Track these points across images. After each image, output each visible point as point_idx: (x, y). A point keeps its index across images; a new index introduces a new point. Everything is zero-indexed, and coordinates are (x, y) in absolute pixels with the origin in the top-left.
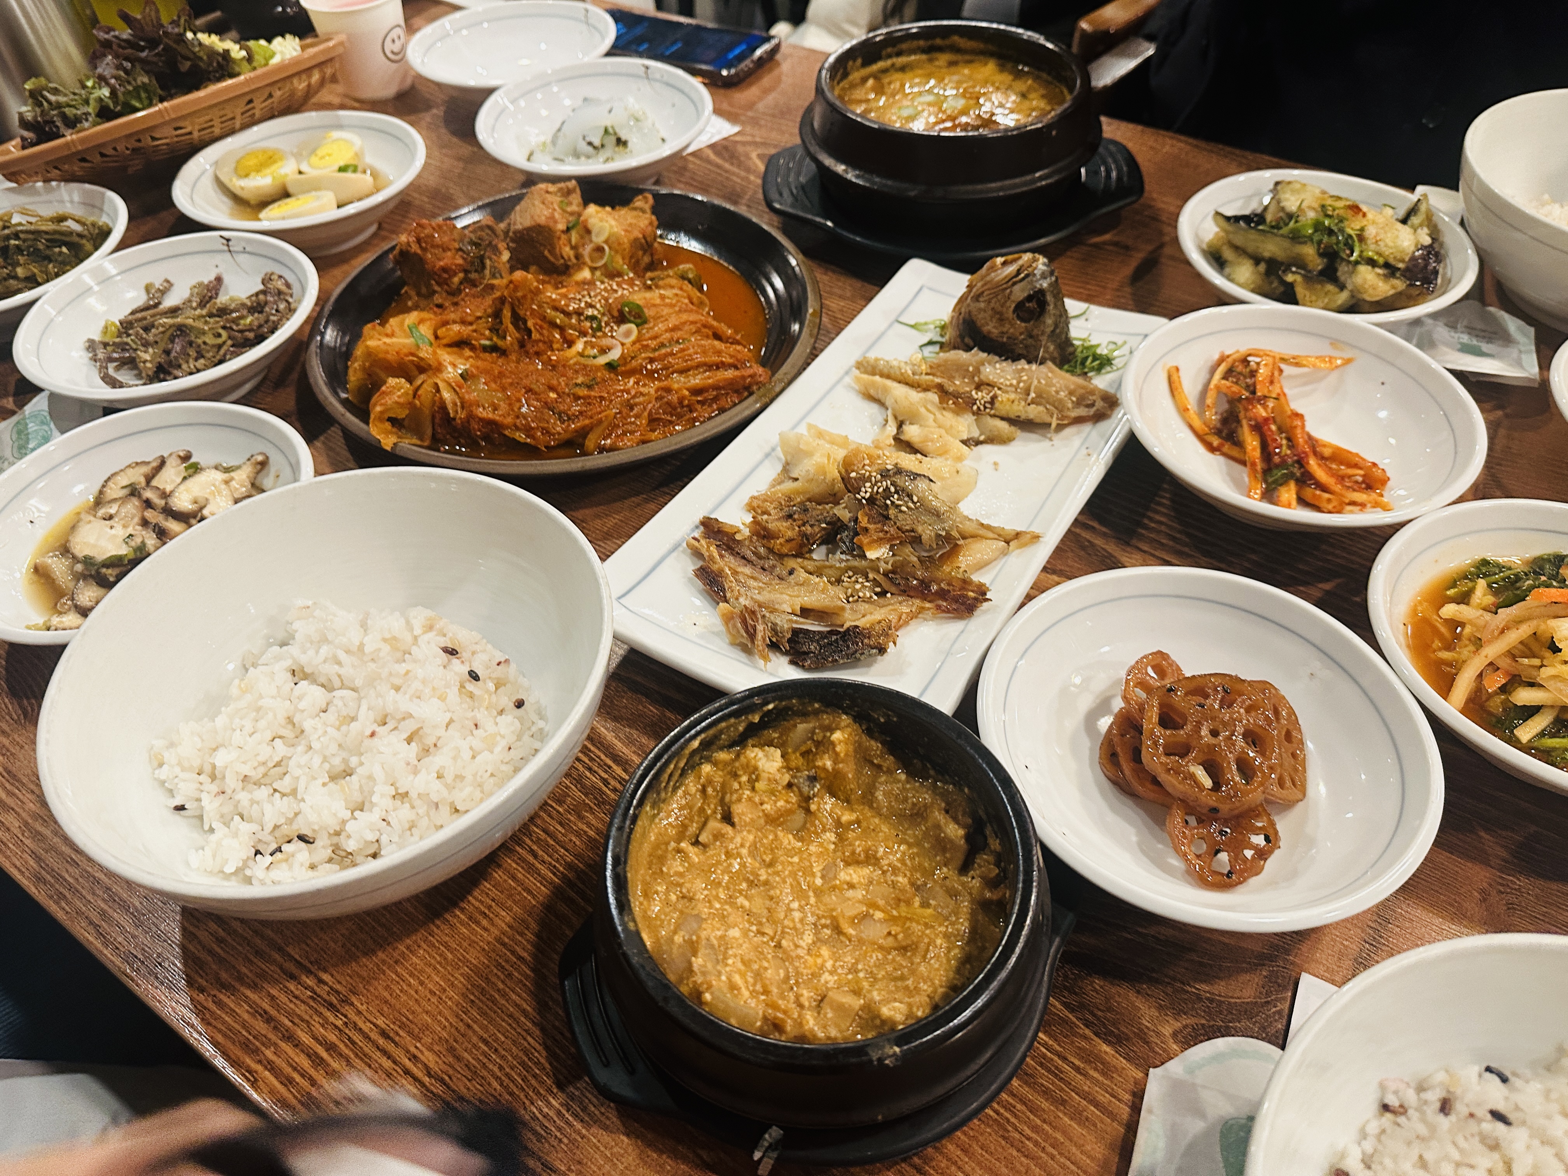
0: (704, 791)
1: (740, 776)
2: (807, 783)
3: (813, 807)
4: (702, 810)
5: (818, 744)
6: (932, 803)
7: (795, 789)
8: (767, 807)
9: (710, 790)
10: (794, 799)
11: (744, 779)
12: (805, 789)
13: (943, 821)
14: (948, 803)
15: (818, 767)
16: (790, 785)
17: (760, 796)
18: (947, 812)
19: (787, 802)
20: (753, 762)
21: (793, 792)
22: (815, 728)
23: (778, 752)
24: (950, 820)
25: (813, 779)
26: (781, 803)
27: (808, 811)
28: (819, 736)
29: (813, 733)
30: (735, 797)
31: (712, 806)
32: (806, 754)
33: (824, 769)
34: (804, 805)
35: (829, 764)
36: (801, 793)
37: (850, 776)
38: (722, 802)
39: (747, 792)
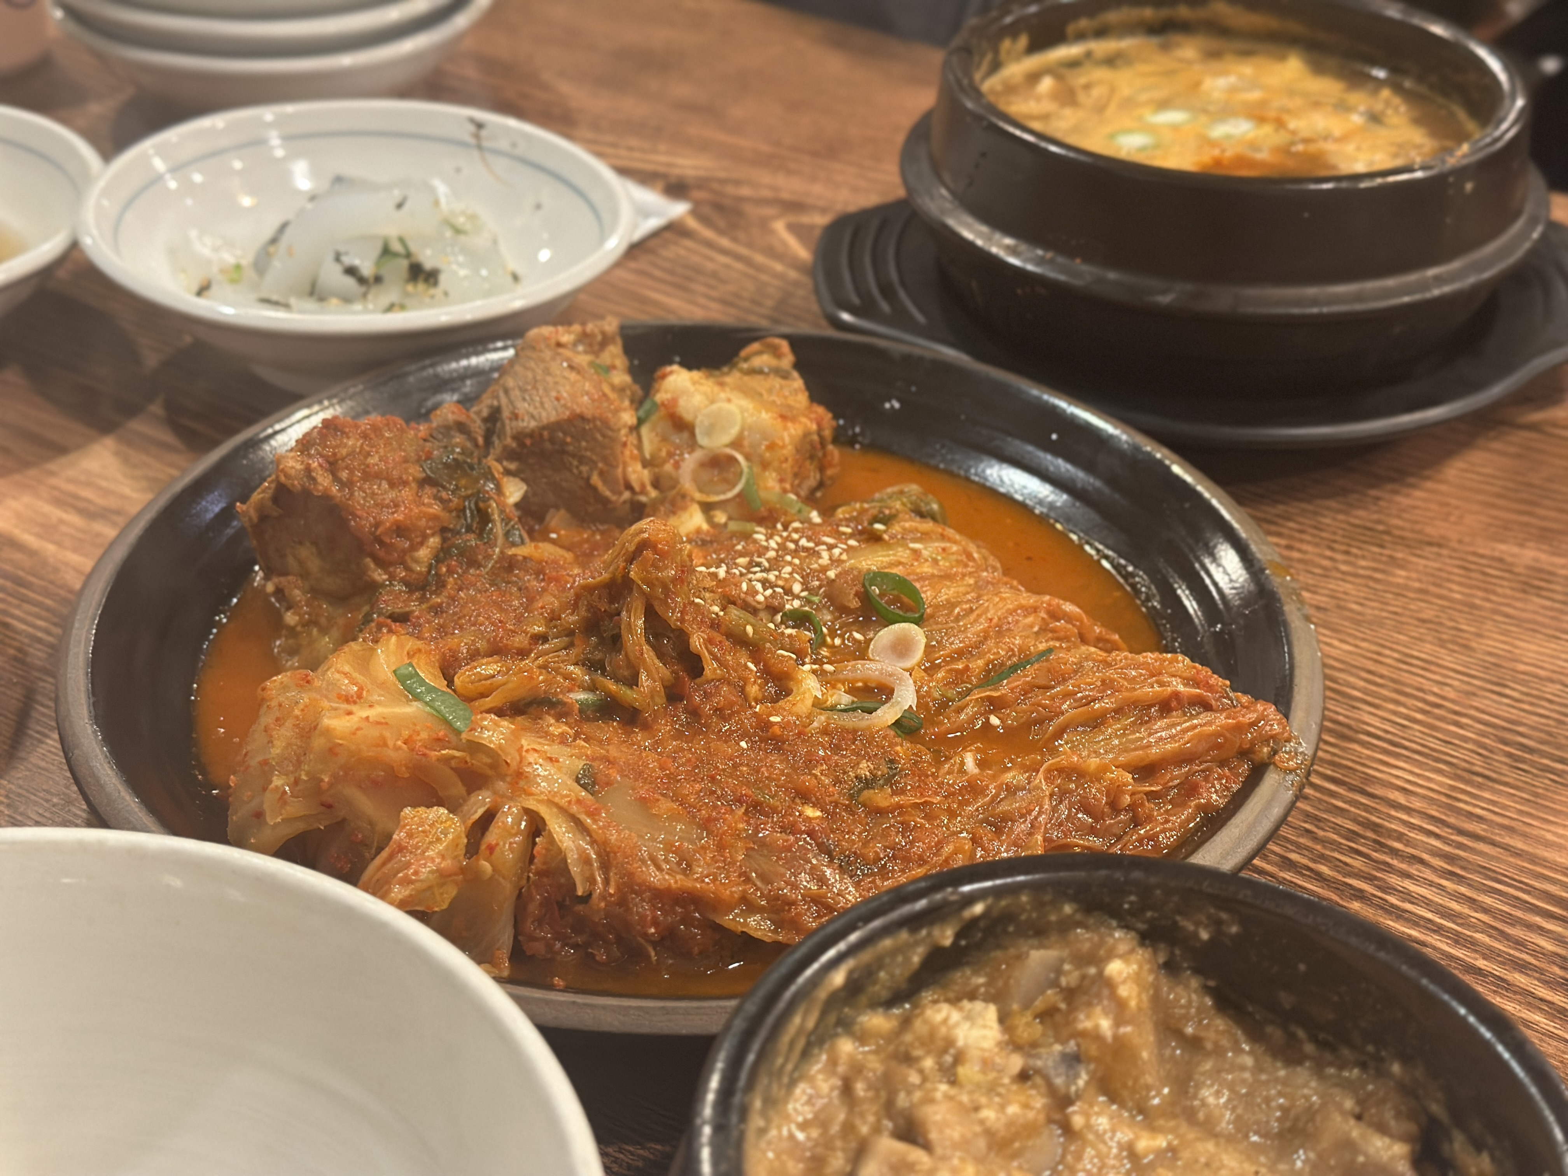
0: (847, 1089)
1: (918, 1059)
2: (1062, 1069)
3: (1078, 1121)
4: (848, 1128)
5: (1071, 994)
6: (1324, 1105)
7: (1038, 1080)
8: (989, 1114)
9: (860, 1088)
10: (1039, 1102)
11: (929, 1063)
12: (1059, 1081)
13: (1355, 1134)
14: (1360, 1102)
15: (1083, 1034)
16: (1024, 1076)
17: (970, 1093)
18: (1359, 1117)
19: (1026, 1106)
20: (943, 1030)
21: (1034, 1087)
22: (1062, 961)
23: (991, 1012)
24: (1370, 1131)
25: (1073, 1060)
26: (1013, 1109)
27: (1067, 1129)
28: (1070, 977)
29: (1059, 972)
30: (917, 1095)
31: (871, 1119)
32: (1047, 1015)
33: (1096, 1036)
34: (1057, 1116)
35: (1105, 1025)
36: (1051, 1090)
37: (1145, 1055)
38: (889, 1108)
39: (943, 1087)
